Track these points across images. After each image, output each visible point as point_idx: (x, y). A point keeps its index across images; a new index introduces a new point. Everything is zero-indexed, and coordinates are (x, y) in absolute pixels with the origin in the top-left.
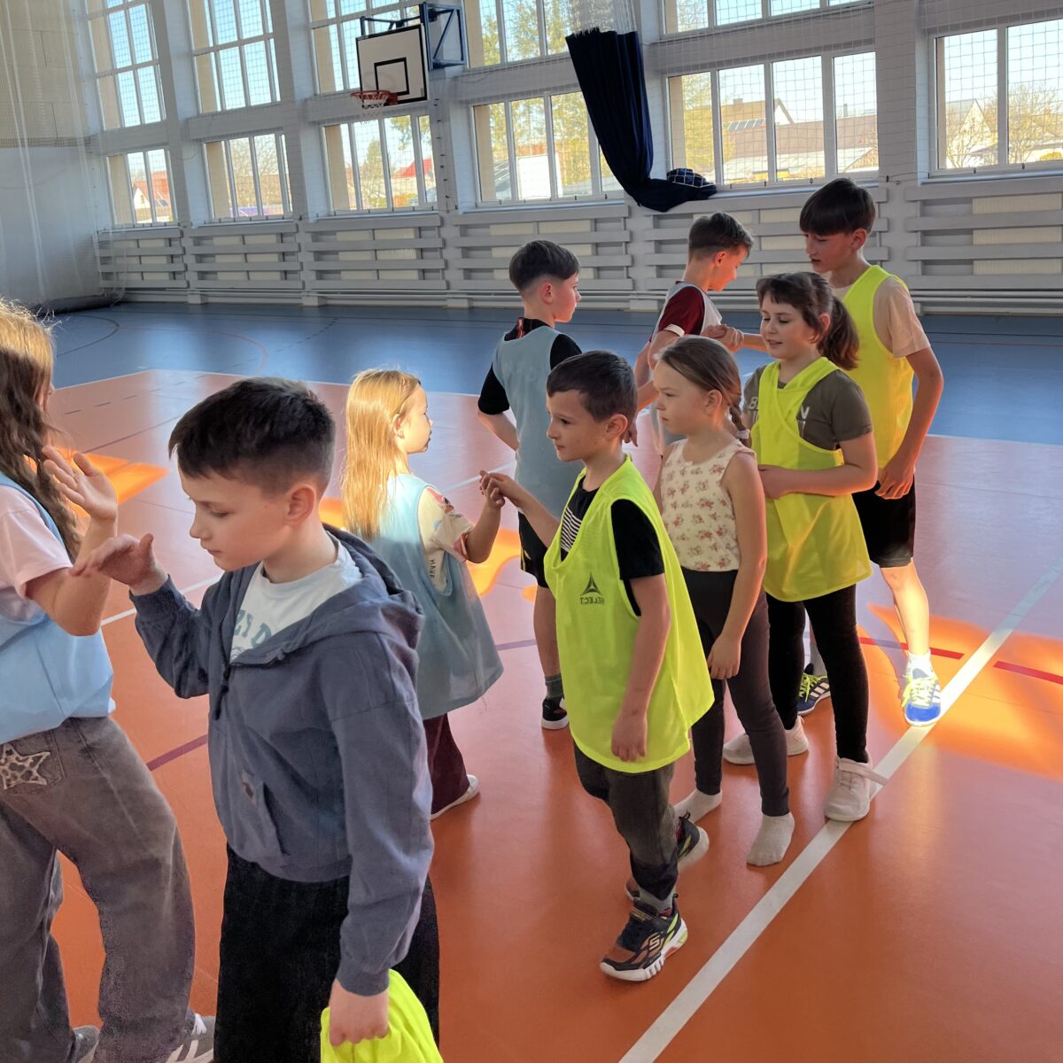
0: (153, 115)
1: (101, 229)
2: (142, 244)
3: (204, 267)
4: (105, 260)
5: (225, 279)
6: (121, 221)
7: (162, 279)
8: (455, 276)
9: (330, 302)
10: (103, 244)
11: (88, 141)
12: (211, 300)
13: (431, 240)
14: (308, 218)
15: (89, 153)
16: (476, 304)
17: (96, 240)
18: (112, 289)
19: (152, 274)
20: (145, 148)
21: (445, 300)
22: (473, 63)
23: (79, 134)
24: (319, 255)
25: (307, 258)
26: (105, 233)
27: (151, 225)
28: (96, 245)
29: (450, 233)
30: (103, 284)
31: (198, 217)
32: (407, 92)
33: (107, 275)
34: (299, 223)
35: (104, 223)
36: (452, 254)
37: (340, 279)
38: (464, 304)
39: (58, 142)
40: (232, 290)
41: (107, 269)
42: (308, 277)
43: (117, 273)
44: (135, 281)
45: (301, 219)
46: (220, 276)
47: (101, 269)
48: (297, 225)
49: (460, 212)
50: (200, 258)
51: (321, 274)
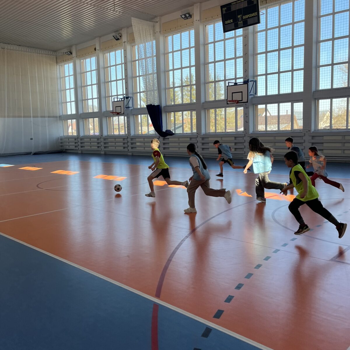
0: (74, 112)
1: (61, 136)
2: (69, 140)
3: (82, 145)
4: (61, 143)
5: (86, 148)
6: (65, 134)
7: (73, 147)
8: (129, 148)
9: (107, 153)
10: (61, 139)
11: (60, 117)
12: (83, 152)
13: (126, 141)
14: (103, 135)
15: (60, 119)
16: (133, 154)
17: (60, 138)
18: (62, 149)
19: (72, 146)
20: (72, 119)
21: (127, 153)
22: (135, 107)
23: (58, 115)
24: (105, 143)
25: (102, 144)
26: (62, 137)
27: (72, 136)
28: (60, 139)
29: (129, 140)
30: (61, 148)
31: (82, 134)
32: (121, 113)
33: (62, 146)
34: (102, 137)
35: (62, 135)
36: (129, 144)
37: (108, 148)
38: (131, 154)
39: (54, 117)
40: (87, 150)
41: (62, 145)
42: (102, 148)
43: (64, 146)
44: (67, 148)
45: (102, 136)
46: (85, 147)
47: (60, 145)
48: (101, 137)
49: (131, 136)
50: (81, 143)
51: (105, 147)
